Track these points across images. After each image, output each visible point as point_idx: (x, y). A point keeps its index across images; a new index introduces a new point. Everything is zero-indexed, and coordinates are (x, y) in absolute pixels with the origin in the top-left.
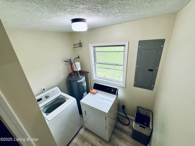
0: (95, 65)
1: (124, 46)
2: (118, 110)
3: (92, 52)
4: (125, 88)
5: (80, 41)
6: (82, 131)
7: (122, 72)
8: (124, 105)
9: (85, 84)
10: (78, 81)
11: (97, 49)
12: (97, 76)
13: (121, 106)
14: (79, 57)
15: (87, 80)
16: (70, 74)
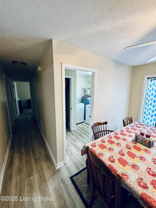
6: (83, 123)
9: (90, 102)
10: (87, 99)
14: (89, 88)
16: (83, 97)
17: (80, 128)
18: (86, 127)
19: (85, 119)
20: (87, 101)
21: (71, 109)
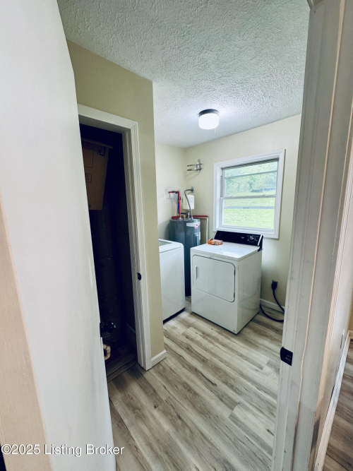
0: (221, 203)
1: (277, 159)
2: (262, 296)
3: (219, 178)
4: (278, 239)
5: (199, 161)
6: (184, 315)
7: (273, 211)
8: (276, 280)
9: (198, 235)
10: (188, 225)
11: (228, 173)
12: (223, 224)
13: (270, 283)
14: (192, 190)
15: (202, 228)
16: (173, 218)
17: (180, 344)
18: (199, 338)
19: (188, 292)
20: (189, 233)
21: (140, 277)
